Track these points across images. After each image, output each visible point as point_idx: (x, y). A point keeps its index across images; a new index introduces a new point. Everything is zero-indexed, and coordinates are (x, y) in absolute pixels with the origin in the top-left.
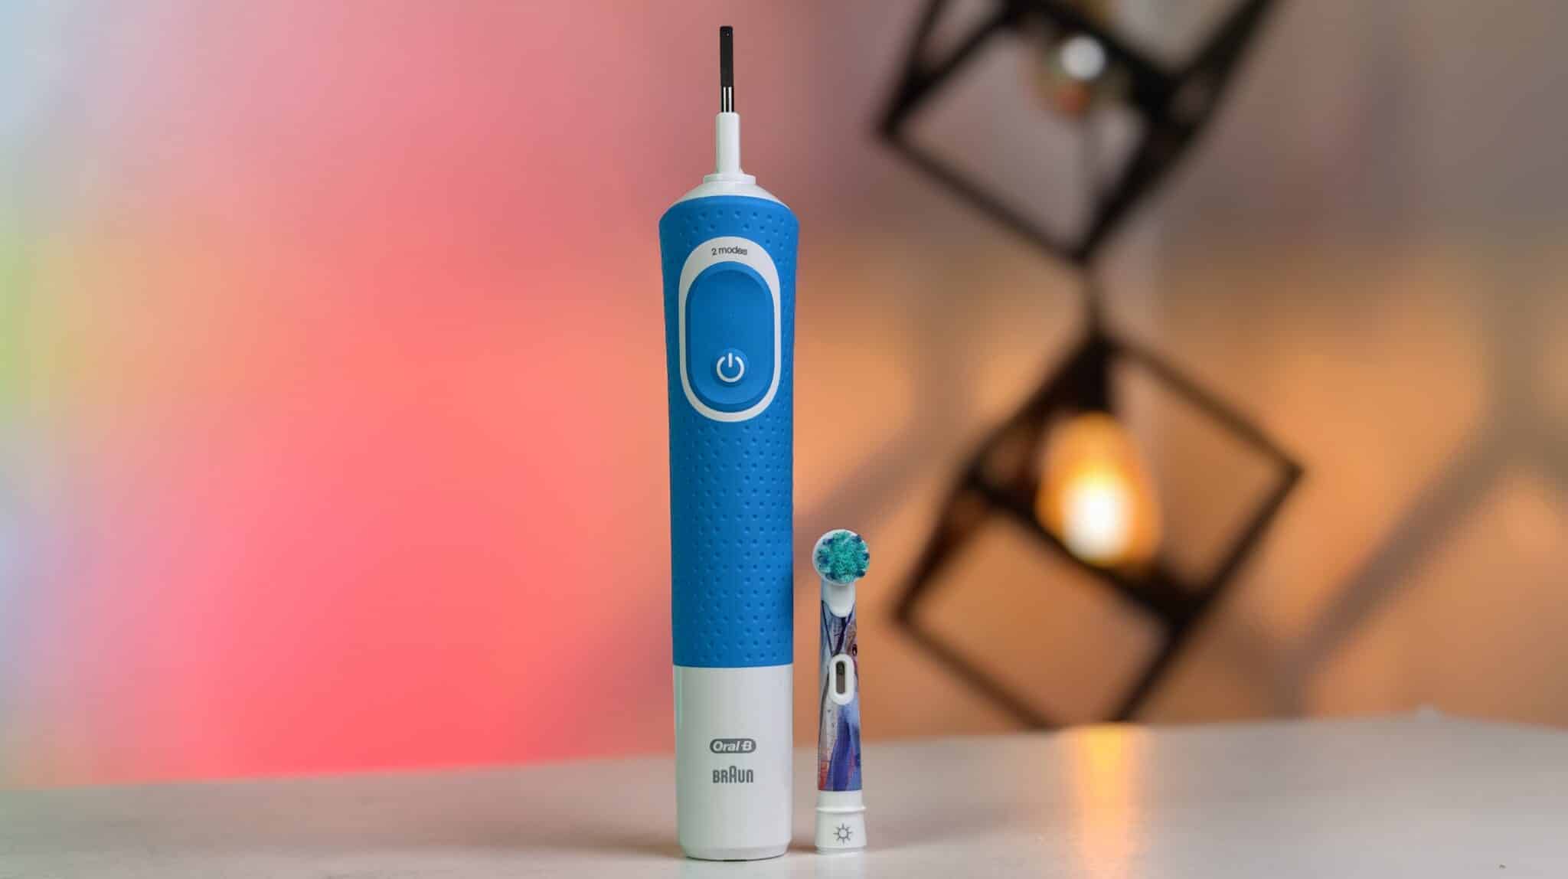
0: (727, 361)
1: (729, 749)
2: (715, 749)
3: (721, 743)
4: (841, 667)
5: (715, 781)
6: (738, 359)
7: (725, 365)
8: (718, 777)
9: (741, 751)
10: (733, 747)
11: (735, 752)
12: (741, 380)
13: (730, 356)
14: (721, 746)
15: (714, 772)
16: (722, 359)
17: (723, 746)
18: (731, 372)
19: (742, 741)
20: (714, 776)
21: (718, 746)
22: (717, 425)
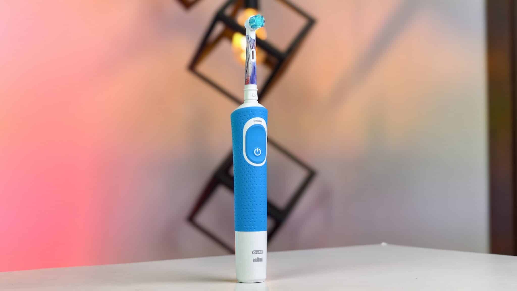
0: (257, 151)
1: (257, 253)
2: (254, 253)
3: (255, 251)
4: (253, 52)
5: (253, 262)
6: (259, 150)
7: (256, 151)
8: (254, 260)
9: (260, 253)
10: (258, 252)
11: (259, 254)
12: (260, 155)
13: (258, 149)
14: (255, 252)
15: (253, 259)
16: (256, 150)
17: (256, 252)
18: (258, 153)
19: (260, 251)
20: (253, 260)
21: (254, 252)
22: (255, 167)
